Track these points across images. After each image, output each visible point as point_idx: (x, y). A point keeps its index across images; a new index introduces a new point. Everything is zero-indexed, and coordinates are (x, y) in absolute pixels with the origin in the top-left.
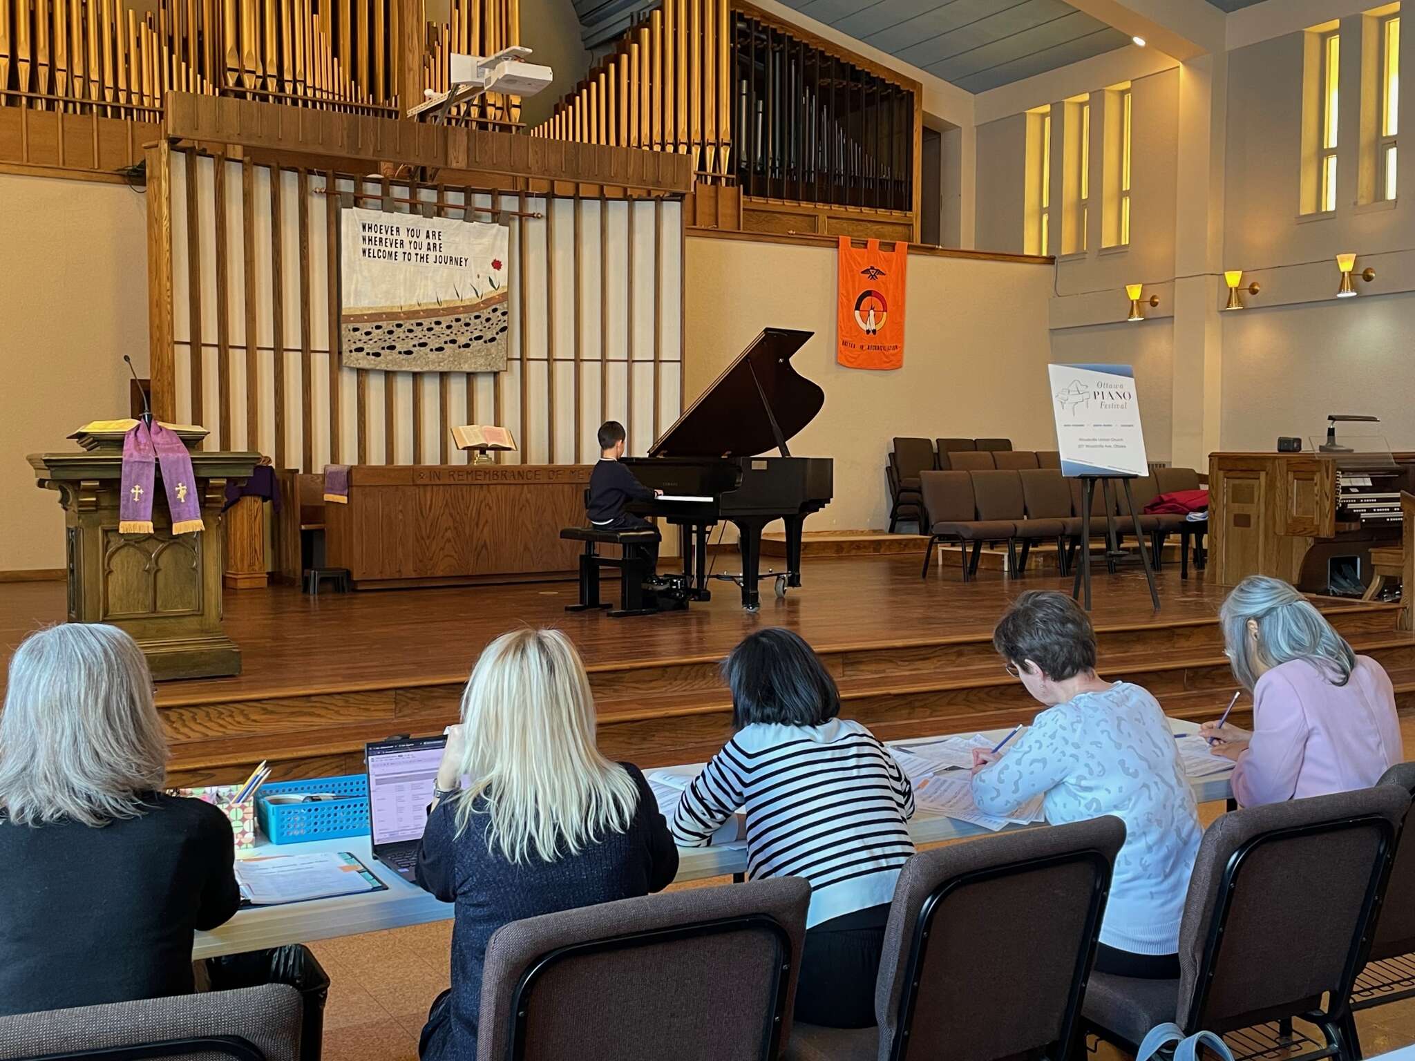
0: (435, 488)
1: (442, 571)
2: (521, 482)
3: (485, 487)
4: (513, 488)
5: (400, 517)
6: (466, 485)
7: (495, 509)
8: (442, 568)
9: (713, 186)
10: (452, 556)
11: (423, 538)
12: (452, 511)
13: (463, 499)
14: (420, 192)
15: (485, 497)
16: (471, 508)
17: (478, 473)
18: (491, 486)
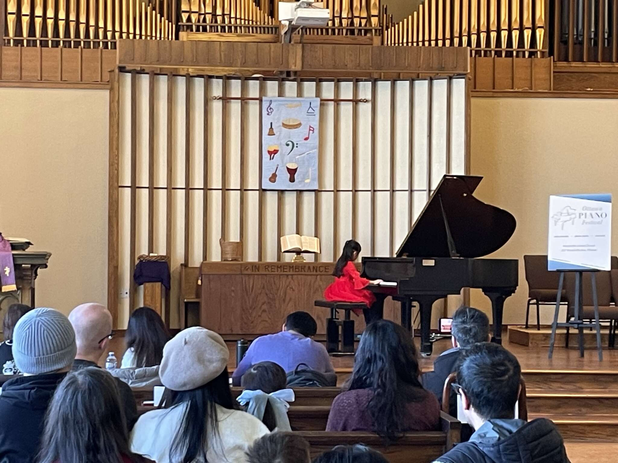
0: (256, 276)
1: (260, 330)
2: (315, 273)
3: (290, 277)
4: (309, 277)
5: (233, 294)
6: (278, 275)
7: (296, 291)
8: (260, 328)
9: (530, 59)
10: (266, 321)
11: (247, 309)
12: (268, 292)
13: (275, 284)
14: (285, 84)
15: (290, 282)
16: (279, 291)
17: (285, 267)
18: (294, 276)
